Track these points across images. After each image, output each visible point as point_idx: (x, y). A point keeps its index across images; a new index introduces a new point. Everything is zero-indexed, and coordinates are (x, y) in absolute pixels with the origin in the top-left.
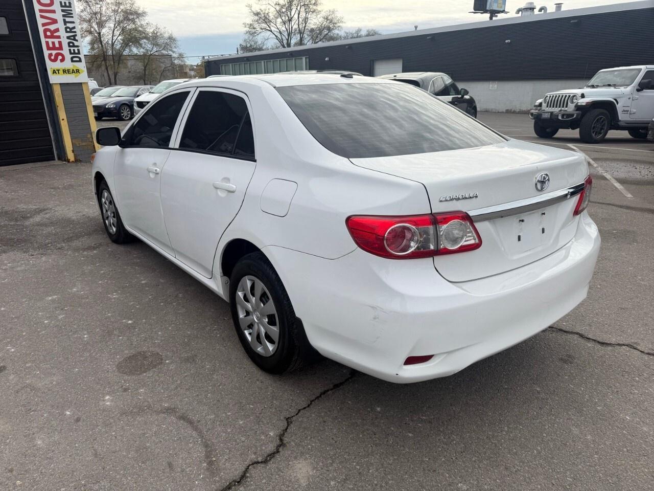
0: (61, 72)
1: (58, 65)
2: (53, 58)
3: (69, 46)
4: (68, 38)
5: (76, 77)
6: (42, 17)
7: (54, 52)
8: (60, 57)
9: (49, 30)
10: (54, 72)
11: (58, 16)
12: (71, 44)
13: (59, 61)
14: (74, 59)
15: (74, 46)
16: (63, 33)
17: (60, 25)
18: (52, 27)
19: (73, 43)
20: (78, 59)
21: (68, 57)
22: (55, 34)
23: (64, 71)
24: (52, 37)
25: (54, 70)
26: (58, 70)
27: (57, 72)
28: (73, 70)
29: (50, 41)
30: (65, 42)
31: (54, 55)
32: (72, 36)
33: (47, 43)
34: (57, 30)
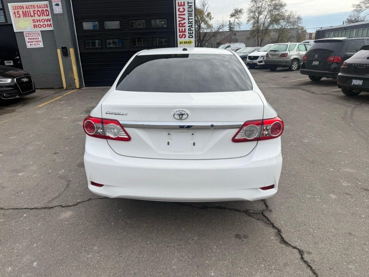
0: (183, 43)
1: (183, 40)
2: (181, 36)
3: (189, 30)
4: (189, 26)
5: (189, 45)
6: (179, 17)
7: (182, 34)
8: (184, 36)
9: (181, 23)
10: (180, 43)
11: (186, 17)
12: (190, 30)
13: (183, 38)
14: (190, 37)
15: (191, 30)
16: (187, 25)
17: (186, 21)
18: (182, 22)
19: (191, 29)
20: (191, 36)
21: (187, 35)
22: (183, 25)
23: (185, 42)
24: (182, 26)
25: (180, 42)
26: (182, 42)
27: (182, 43)
28: (189, 42)
29: (181, 28)
30: (187, 28)
31: (181, 35)
32: (190, 26)
33: (179, 29)
34: (185, 23)
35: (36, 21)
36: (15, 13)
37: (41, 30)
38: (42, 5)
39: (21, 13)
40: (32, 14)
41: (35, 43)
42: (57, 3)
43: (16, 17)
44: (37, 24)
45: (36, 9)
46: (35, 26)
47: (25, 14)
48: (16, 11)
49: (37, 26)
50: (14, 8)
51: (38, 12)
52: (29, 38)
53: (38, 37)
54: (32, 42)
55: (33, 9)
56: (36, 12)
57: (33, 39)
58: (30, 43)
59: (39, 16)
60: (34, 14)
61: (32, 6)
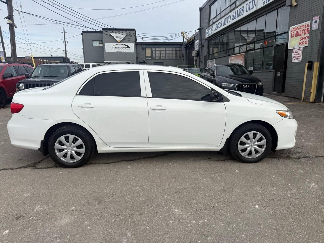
35: (302, 39)
36: (291, 34)
37: (303, 46)
38: (309, 24)
39: (295, 34)
40: (301, 34)
41: (297, 58)
42: (316, 20)
43: (291, 37)
44: (302, 41)
45: (304, 29)
46: (300, 43)
47: (298, 34)
48: (293, 32)
49: (302, 44)
50: (292, 30)
51: (305, 31)
52: (295, 54)
53: (300, 53)
54: (296, 57)
55: (303, 29)
56: (303, 31)
57: (297, 54)
58: (294, 58)
59: (305, 34)
60: (302, 32)
61: (302, 26)
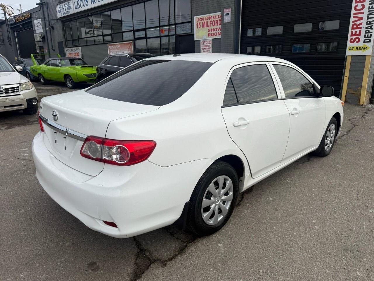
0: (355, 49)
1: (355, 45)
2: (352, 41)
3: (366, 33)
4: (367, 28)
5: (363, 52)
6: (354, 17)
7: (354, 37)
8: (357, 40)
9: (356, 24)
10: (350, 49)
11: (365, 16)
12: (367, 32)
13: (356, 42)
14: (366, 41)
16: (364, 26)
17: (364, 21)
18: (358, 23)
19: (369, 31)
20: (368, 41)
21: (362, 38)
22: (359, 27)
23: (357, 48)
24: (357, 28)
25: (351, 48)
26: (353, 48)
27: (352, 49)
28: (363, 47)
29: (354, 31)
30: (363, 30)
31: (353, 39)
32: (369, 27)
33: (352, 32)
34: (361, 24)
35: (211, 30)
36: (197, 24)
37: (213, 38)
38: (217, 16)
39: (201, 24)
40: (209, 25)
41: (207, 50)
42: (228, 13)
43: (197, 28)
44: (211, 33)
45: (212, 20)
46: (209, 35)
47: (204, 25)
48: (198, 22)
49: (211, 35)
50: (198, 20)
51: (214, 22)
52: (203, 45)
53: (209, 45)
54: (205, 49)
55: (211, 20)
56: (211, 22)
57: (206, 46)
58: (203, 50)
59: (214, 26)
60: (210, 24)
61: (210, 17)
